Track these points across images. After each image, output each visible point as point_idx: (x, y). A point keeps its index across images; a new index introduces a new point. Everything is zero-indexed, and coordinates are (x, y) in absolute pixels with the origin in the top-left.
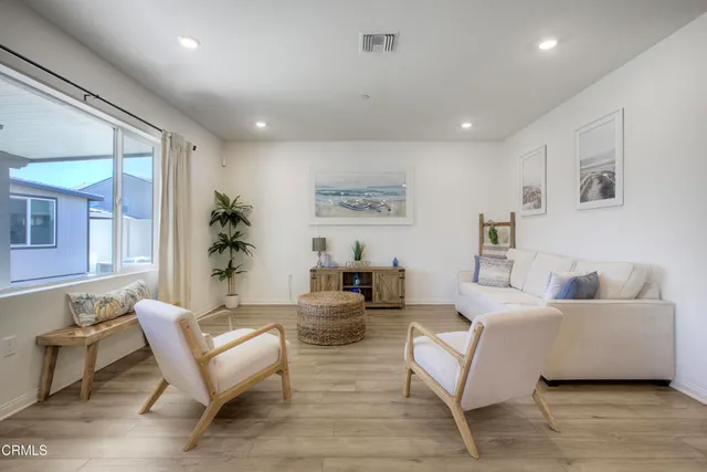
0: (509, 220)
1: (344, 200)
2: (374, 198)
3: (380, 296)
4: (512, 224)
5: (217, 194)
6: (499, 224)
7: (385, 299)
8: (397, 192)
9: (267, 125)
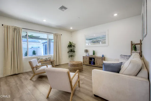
0: (139, 43)
1: (91, 41)
2: (98, 40)
3: (97, 64)
4: (141, 44)
5: (69, 42)
6: (136, 44)
7: (98, 65)
8: (104, 37)
9: (73, 28)
